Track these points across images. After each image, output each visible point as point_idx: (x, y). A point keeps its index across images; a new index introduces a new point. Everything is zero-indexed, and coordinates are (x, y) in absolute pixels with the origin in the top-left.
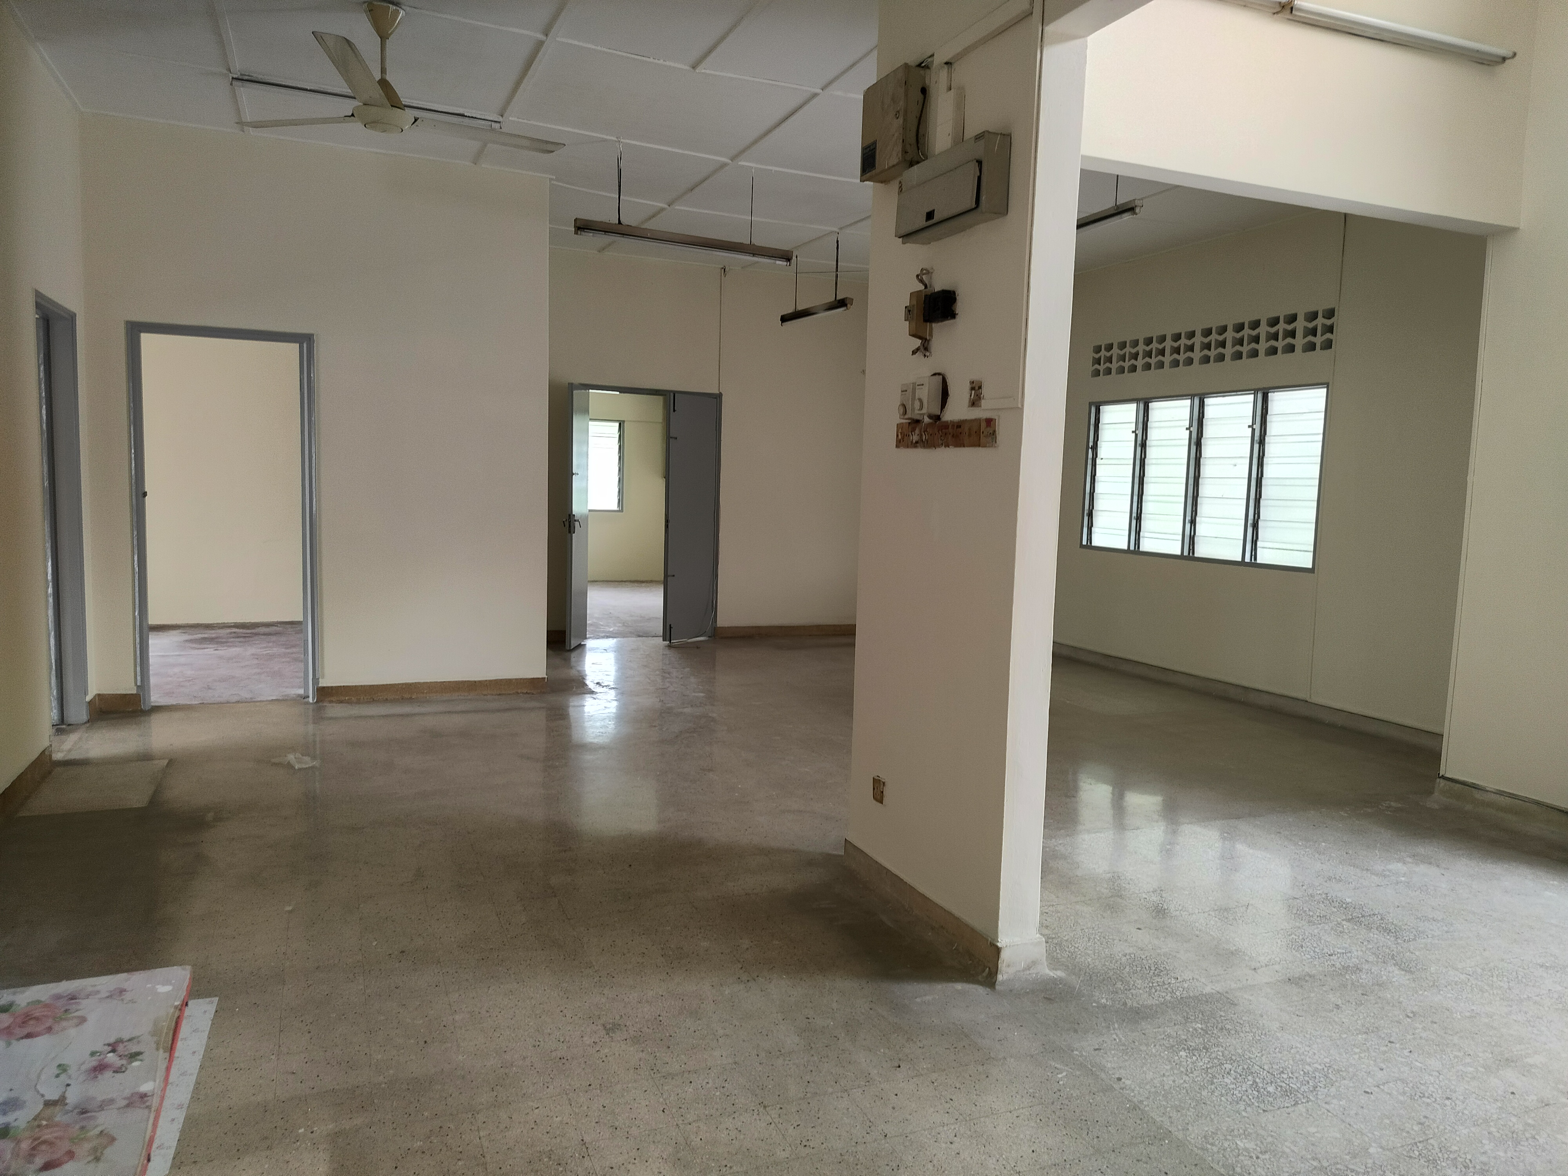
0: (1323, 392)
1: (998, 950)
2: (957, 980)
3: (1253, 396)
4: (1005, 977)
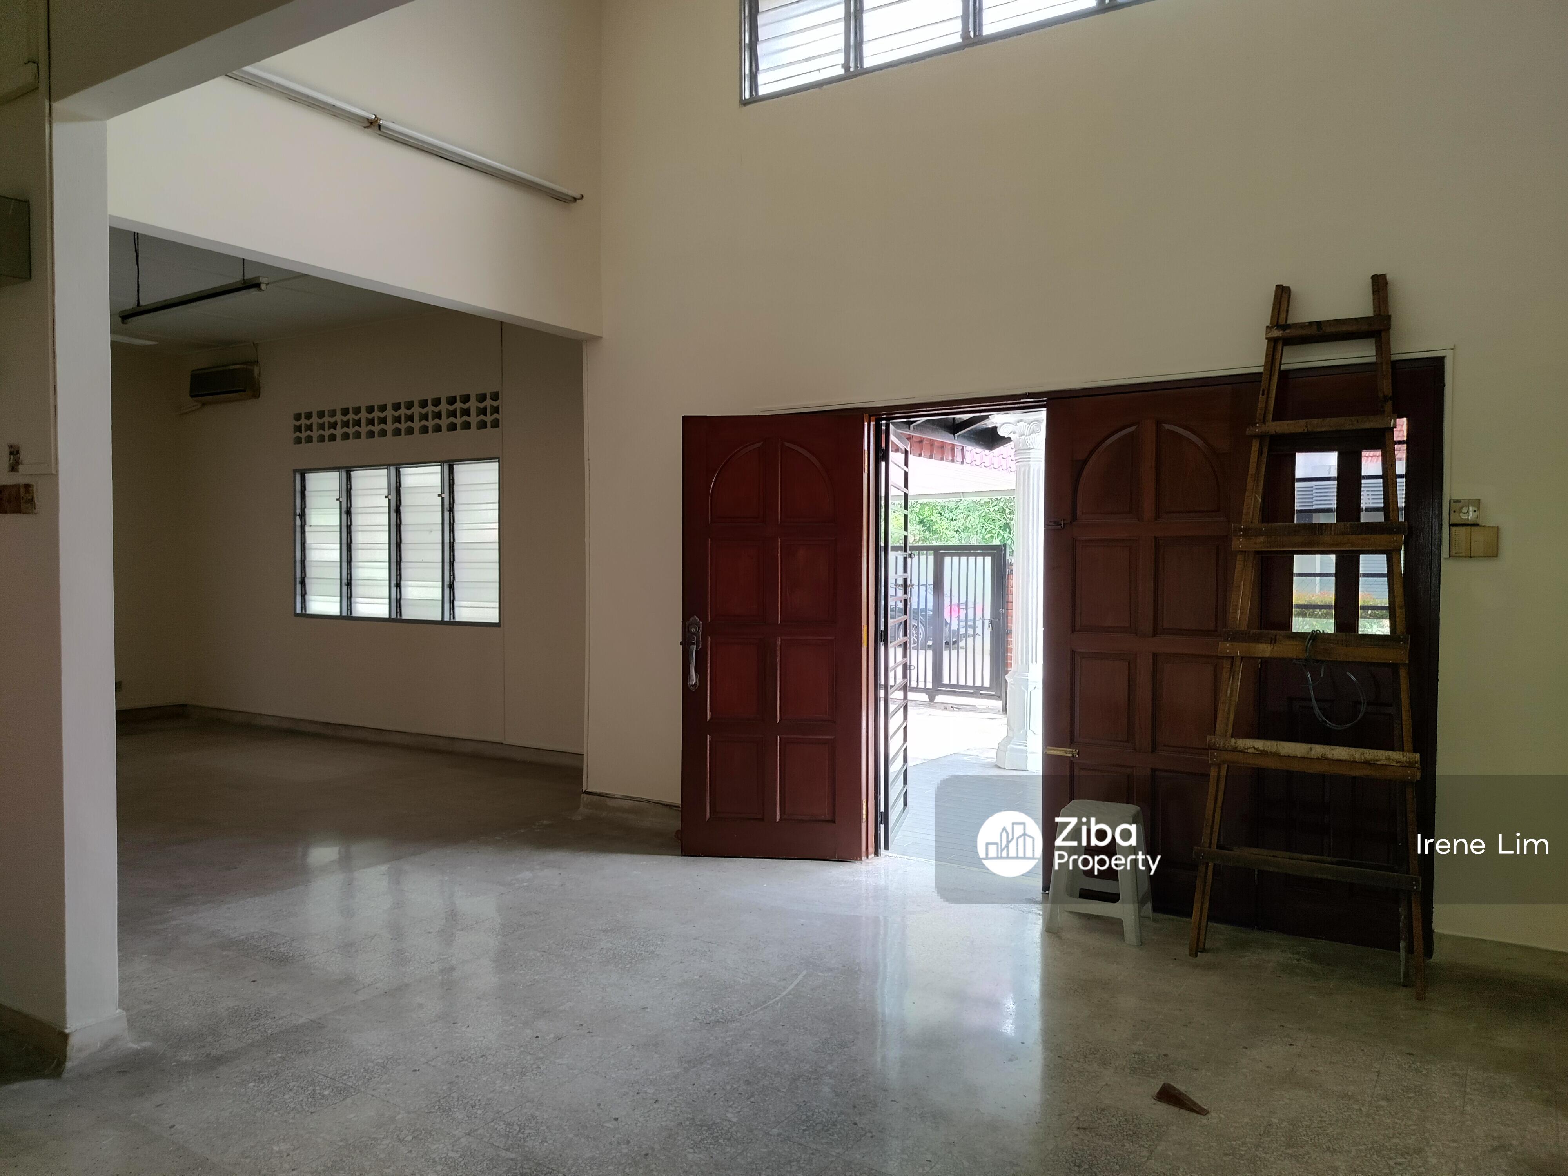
0: (495, 466)
1: (65, 1037)
3: (440, 467)
4: (76, 1063)
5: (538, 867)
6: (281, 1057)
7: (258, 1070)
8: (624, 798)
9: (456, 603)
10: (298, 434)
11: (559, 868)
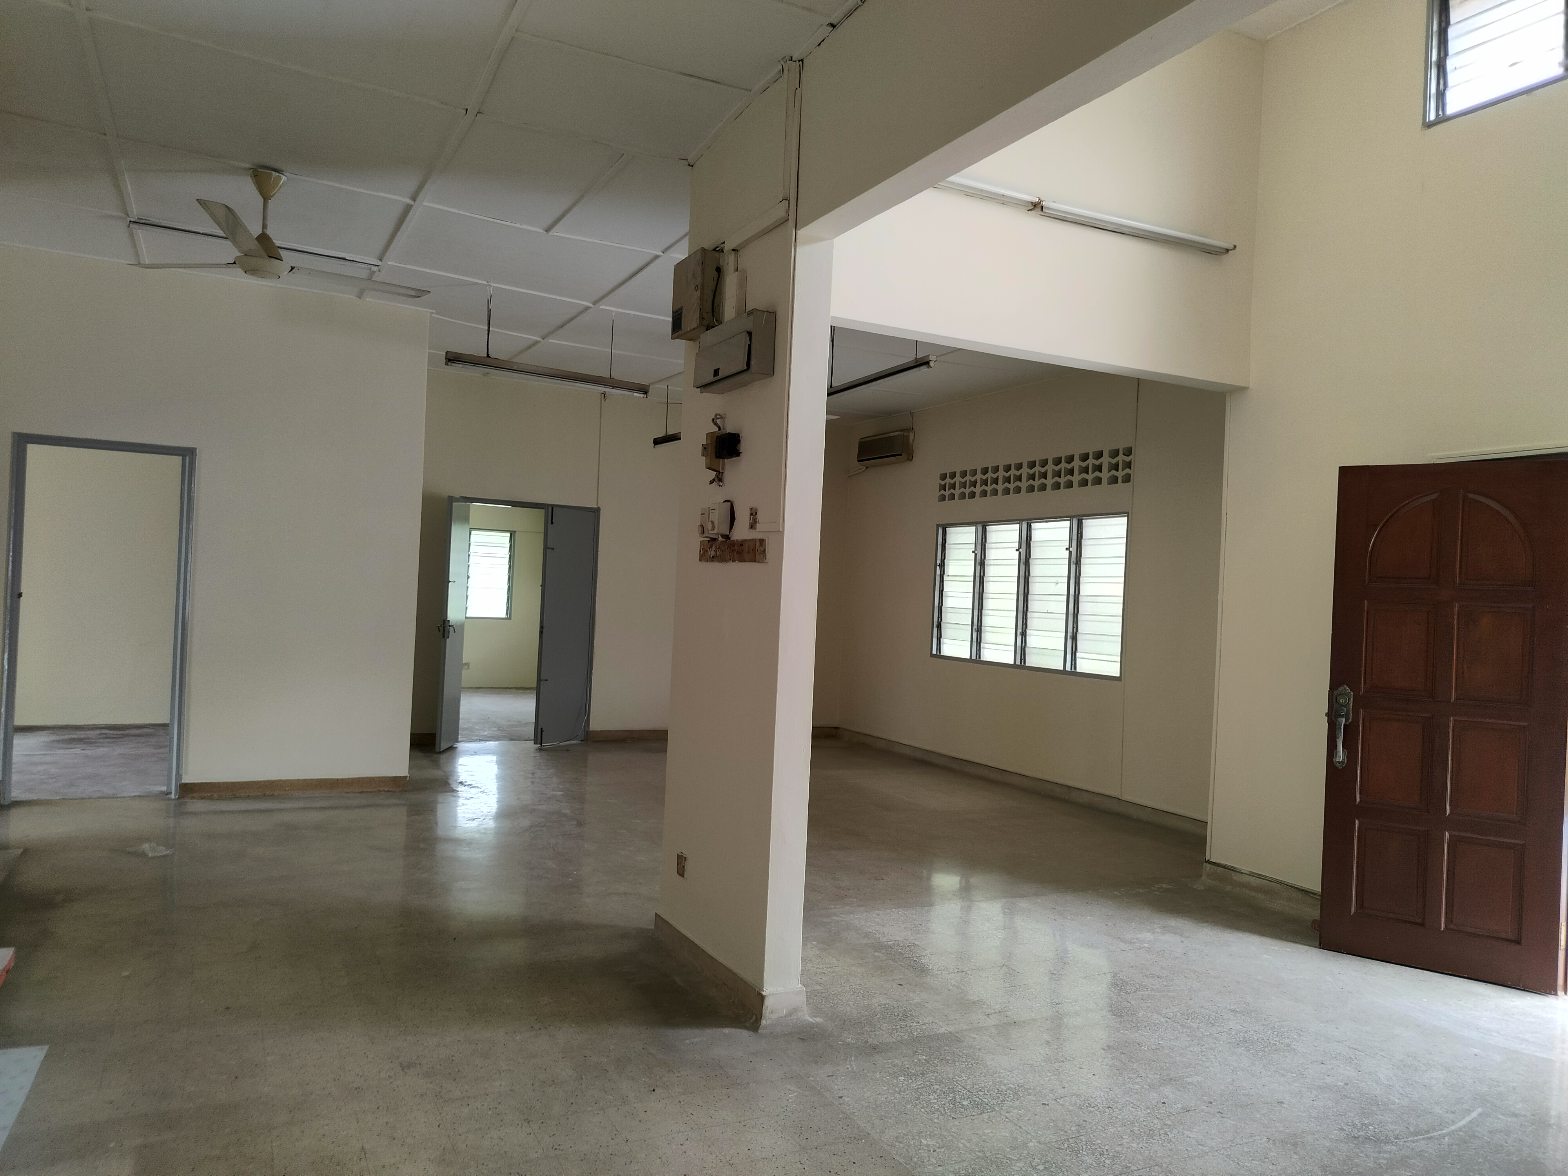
0: (1124, 520)
1: (762, 998)
2: (727, 1026)
3: (1069, 522)
4: (768, 1022)
5: (1159, 930)
6: (925, 1060)
7: (907, 1066)
8: (1252, 874)
9: (1078, 654)
10: (943, 492)
11: (1181, 935)
